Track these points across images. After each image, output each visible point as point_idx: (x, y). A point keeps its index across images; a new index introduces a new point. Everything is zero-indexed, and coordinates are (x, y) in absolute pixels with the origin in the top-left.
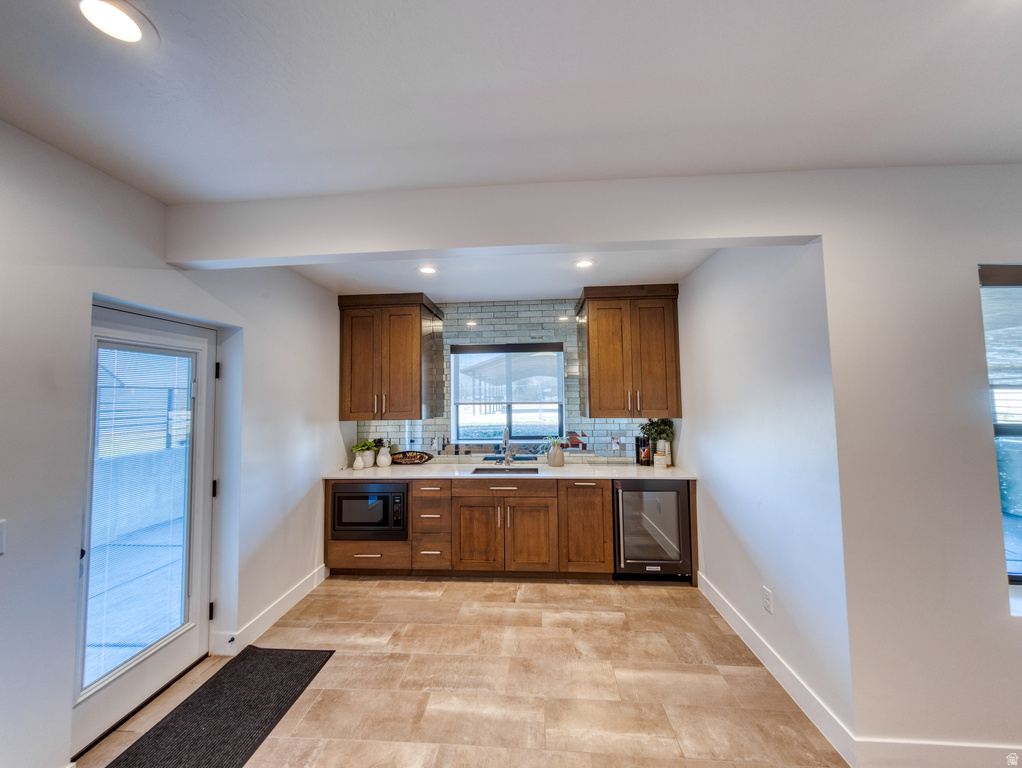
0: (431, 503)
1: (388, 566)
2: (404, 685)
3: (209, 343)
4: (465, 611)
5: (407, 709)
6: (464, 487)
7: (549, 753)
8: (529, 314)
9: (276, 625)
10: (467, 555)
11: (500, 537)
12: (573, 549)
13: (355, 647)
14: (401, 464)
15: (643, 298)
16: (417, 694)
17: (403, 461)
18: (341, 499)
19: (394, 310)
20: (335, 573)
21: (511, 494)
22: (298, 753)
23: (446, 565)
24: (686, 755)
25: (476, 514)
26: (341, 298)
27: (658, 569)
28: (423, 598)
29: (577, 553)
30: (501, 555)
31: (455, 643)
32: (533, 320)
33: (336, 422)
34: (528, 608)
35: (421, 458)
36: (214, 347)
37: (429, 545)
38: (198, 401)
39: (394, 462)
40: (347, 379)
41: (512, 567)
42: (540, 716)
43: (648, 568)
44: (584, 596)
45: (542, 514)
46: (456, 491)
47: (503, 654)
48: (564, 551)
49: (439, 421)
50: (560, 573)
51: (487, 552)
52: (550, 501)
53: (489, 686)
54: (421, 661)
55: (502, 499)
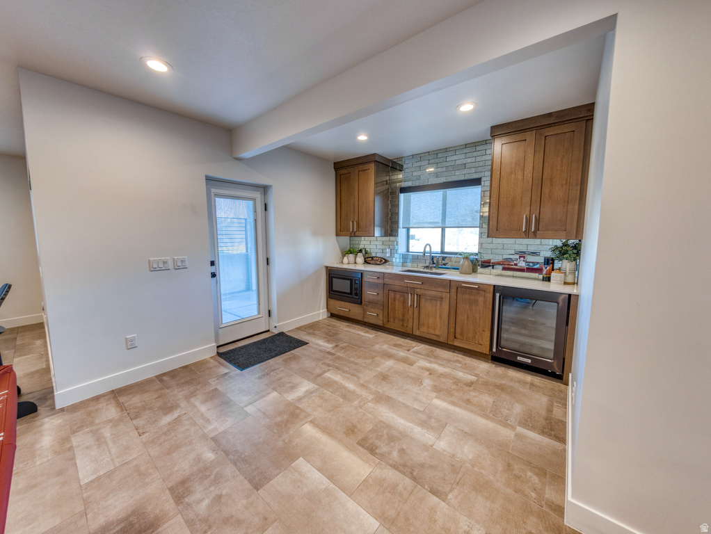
0: (374, 286)
1: (353, 317)
2: (323, 364)
3: (261, 194)
4: (377, 347)
5: (318, 371)
6: (390, 279)
7: (360, 410)
8: (455, 157)
9: (297, 328)
10: (392, 320)
11: (410, 313)
12: (458, 330)
13: (317, 344)
14: (370, 263)
15: (550, 125)
16: (326, 368)
17: (371, 262)
18: (332, 277)
19: (361, 167)
20: (333, 316)
21: (419, 286)
22: (273, 368)
23: (380, 323)
24: (434, 447)
25: (398, 296)
26: (335, 163)
27: (529, 361)
28: (362, 336)
29: (462, 334)
30: (410, 324)
31: (360, 357)
32: (458, 162)
33: (333, 237)
34: (414, 356)
35: (381, 261)
36: (263, 196)
37: (372, 310)
38: (258, 221)
39: (366, 262)
40: (339, 212)
41: (417, 333)
42: (371, 397)
43: (519, 358)
44: (458, 361)
45: (438, 303)
46: (387, 281)
47: (379, 369)
48: (452, 330)
49: (392, 238)
50: (447, 344)
51: (403, 320)
52: (444, 295)
53: (358, 378)
54: (338, 358)
55: (412, 290)
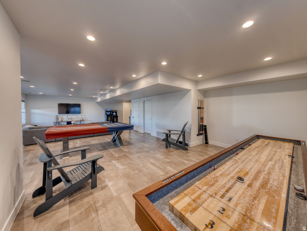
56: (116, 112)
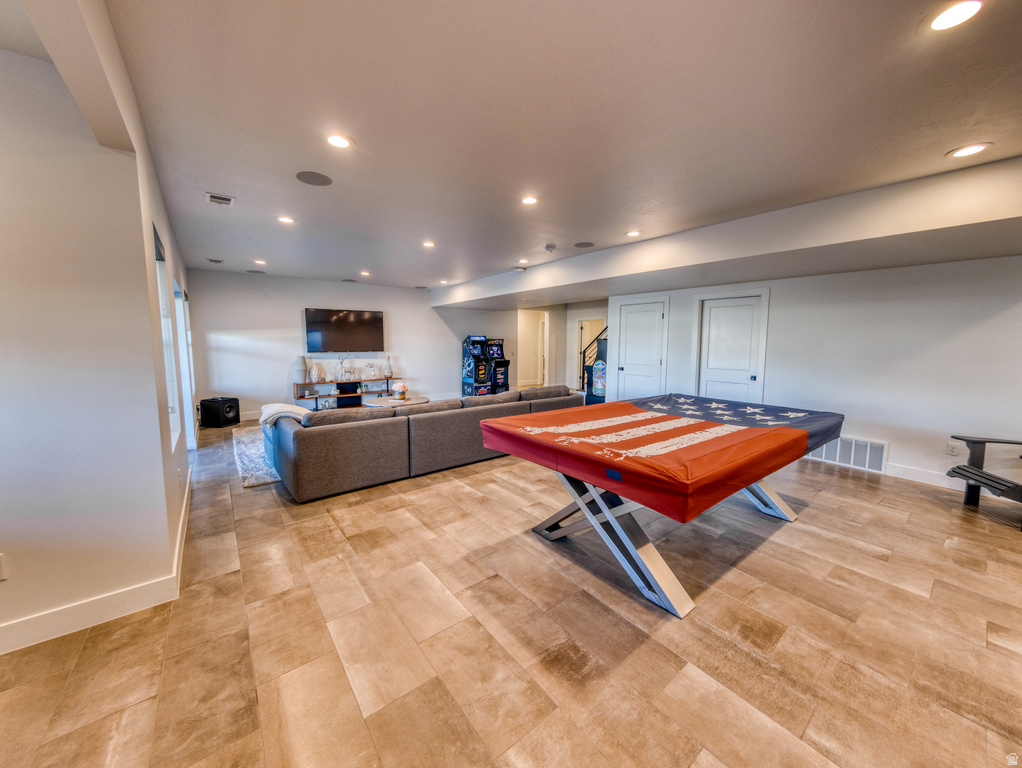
56: (501, 346)
